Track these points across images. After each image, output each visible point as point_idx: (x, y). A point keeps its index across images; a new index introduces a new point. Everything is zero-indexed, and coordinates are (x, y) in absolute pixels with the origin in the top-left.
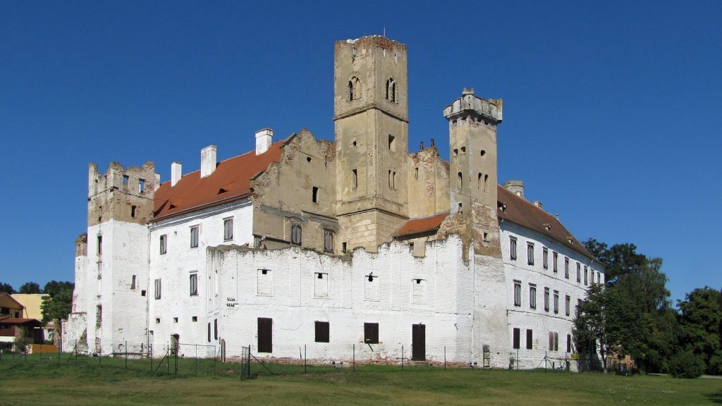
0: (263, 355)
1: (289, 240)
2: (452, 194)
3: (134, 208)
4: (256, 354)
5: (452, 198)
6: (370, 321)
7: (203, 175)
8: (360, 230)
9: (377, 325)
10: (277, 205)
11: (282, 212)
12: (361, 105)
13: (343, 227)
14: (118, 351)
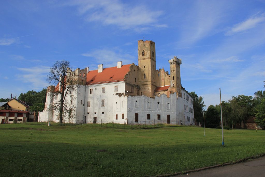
0: (136, 123)
1: (131, 92)
2: (171, 81)
3: (82, 81)
4: (134, 122)
5: (171, 83)
6: (159, 114)
7: (99, 72)
8: (147, 89)
9: (160, 115)
10: (129, 83)
11: (130, 84)
12: (146, 57)
13: (141, 88)
14: (77, 122)
